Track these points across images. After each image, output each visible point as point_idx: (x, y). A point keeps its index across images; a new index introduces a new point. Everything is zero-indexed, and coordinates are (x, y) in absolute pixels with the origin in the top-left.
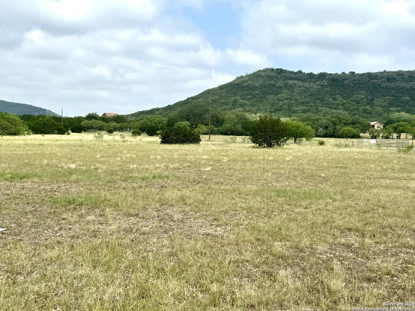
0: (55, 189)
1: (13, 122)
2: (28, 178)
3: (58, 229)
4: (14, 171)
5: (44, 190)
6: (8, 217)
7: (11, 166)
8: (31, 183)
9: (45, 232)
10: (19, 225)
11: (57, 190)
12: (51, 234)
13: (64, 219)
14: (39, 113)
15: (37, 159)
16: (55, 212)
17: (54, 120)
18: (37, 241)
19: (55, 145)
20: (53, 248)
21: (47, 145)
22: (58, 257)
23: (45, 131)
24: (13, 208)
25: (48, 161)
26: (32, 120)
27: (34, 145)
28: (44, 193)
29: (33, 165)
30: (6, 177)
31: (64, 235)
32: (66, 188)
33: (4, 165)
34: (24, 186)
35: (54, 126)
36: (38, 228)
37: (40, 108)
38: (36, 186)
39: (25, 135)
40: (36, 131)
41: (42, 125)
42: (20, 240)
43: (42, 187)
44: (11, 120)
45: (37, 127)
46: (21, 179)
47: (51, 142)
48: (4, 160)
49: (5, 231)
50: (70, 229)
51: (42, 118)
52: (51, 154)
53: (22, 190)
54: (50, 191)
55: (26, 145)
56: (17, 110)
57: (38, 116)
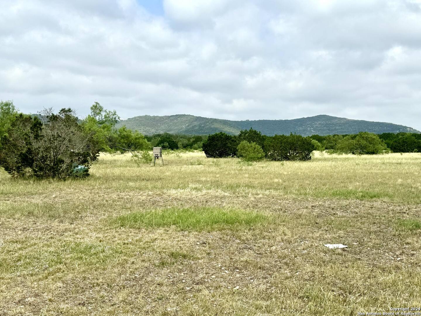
0: (405, 211)
1: (371, 141)
2: (379, 197)
3: (399, 253)
4: (366, 190)
5: (393, 210)
6: (352, 235)
7: (364, 184)
8: (381, 202)
9: (386, 254)
10: (361, 244)
11: (407, 212)
12: (391, 257)
13: (408, 244)
14: (399, 131)
15: (391, 178)
16: (400, 234)
17: (415, 138)
18: (375, 262)
19: (413, 164)
20: (390, 272)
21: (405, 164)
22: (394, 283)
23: (405, 149)
24: (358, 227)
25: (402, 181)
26: (392, 139)
27: (391, 164)
28: (393, 214)
29: (387, 184)
30: (357, 195)
31: (405, 261)
32: (417, 210)
33: (358, 184)
34: (373, 205)
35: (414, 144)
36: (379, 249)
37: (401, 126)
38: (386, 206)
39: (383, 154)
40: (395, 150)
41: (401, 143)
42: (359, 259)
43: (391, 208)
44: (369, 139)
45: (396, 145)
46: (372, 198)
47: (409, 161)
48: (359, 179)
49: (346, 249)
50: (413, 255)
51: (402, 135)
52: (407, 173)
53: (370, 209)
54: (399, 212)
55: (384, 163)
56: (377, 128)
57: (398, 134)
